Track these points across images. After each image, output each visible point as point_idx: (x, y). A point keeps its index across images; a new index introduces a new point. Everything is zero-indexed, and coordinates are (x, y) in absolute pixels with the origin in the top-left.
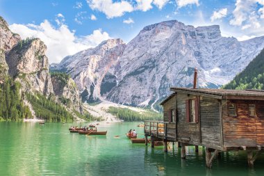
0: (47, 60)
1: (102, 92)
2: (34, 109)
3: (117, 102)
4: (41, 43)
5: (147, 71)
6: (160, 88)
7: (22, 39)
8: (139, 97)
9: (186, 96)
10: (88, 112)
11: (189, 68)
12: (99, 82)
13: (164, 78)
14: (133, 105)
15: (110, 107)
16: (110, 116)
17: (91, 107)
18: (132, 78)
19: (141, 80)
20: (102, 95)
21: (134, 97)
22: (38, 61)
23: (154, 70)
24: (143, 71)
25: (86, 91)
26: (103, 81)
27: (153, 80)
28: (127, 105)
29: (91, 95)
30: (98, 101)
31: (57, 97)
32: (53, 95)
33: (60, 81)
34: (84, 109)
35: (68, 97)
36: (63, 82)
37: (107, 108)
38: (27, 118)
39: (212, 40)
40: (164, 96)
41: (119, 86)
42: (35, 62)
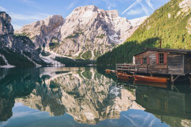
0: (12, 27)
2: (7, 59)
3: (60, 54)
4: (7, 15)
6: (86, 46)
8: (73, 51)
11: (102, 35)
12: (48, 42)
14: (70, 56)
15: (56, 57)
16: (56, 62)
17: (44, 57)
18: (68, 40)
20: (51, 50)
21: (70, 51)
22: (5, 27)
23: (81, 35)
24: (75, 36)
25: (40, 48)
28: (66, 56)
29: (44, 50)
30: (48, 54)
31: (22, 51)
32: (19, 50)
33: (22, 41)
34: (40, 59)
35: (29, 51)
36: (25, 42)
37: (54, 58)
38: (2, 65)
39: (114, 19)
40: (87, 50)
41: (61, 44)
42: (3, 28)
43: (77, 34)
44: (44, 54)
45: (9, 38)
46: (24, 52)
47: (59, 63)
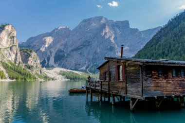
1: (55, 61)
2: (7, 73)
3: (65, 68)
5: (84, 48)
6: (93, 59)
8: (80, 65)
10: (46, 74)
11: (110, 47)
12: (53, 55)
13: (95, 53)
14: (76, 70)
15: (61, 71)
16: (60, 77)
17: (48, 71)
18: (75, 52)
19: (81, 54)
20: (55, 63)
21: (76, 64)
22: (10, 40)
23: (89, 47)
24: (82, 48)
25: (44, 60)
26: (56, 54)
27: (88, 54)
28: (72, 69)
29: (48, 63)
30: (53, 68)
35: (32, 65)
37: (59, 72)
39: (125, 30)
40: (95, 64)
41: (67, 57)
42: (8, 40)
43: (84, 46)
44: (48, 67)
46: (26, 66)
47: (63, 77)
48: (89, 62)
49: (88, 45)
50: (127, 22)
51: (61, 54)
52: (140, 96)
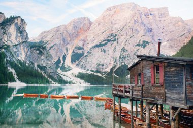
0: (27, 34)
1: (73, 61)
2: (17, 75)
3: (85, 69)
4: (22, 20)
5: (109, 44)
6: (120, 58)
7: (6, 17)
8: (103, 65)
9: (152, 62)
10: (61, 77)
11: (144, 42)
12: (70, 53)
13: (124, 50)
14: (98, 72)
15: (79, 73)
16: (79, 80)
17: (64, 73)
18: (97, 49)
19: (104, 51)
20: (72, 63)
21: (98, 65)
22: (19, 35)
23: (115, 43)
24: (106, 44)
25: (59, 60)
26: (73, 51)
27: (114, 51)
28: (93, 71)
29: (64, 63)
30: (69, 69)
31: (36, 64)
32: (32, 63)
33: (38, 52)
34: (58, 75)
35: (44, 65)
36: (41, 53)
37: (77, 74)
38: (11, 82)
39: (162, 19)
40: (123, 64)
41: (86, 56)
42: (17, 36)
43: (109, 41)
44: (64, 69)
45: (22, 47)
46: (38, 66)
47: (82, 81)
48: (115, 61)
49: (115, 40)
50: (166, 9)
51: (80, 51)
52: (183, 104)
